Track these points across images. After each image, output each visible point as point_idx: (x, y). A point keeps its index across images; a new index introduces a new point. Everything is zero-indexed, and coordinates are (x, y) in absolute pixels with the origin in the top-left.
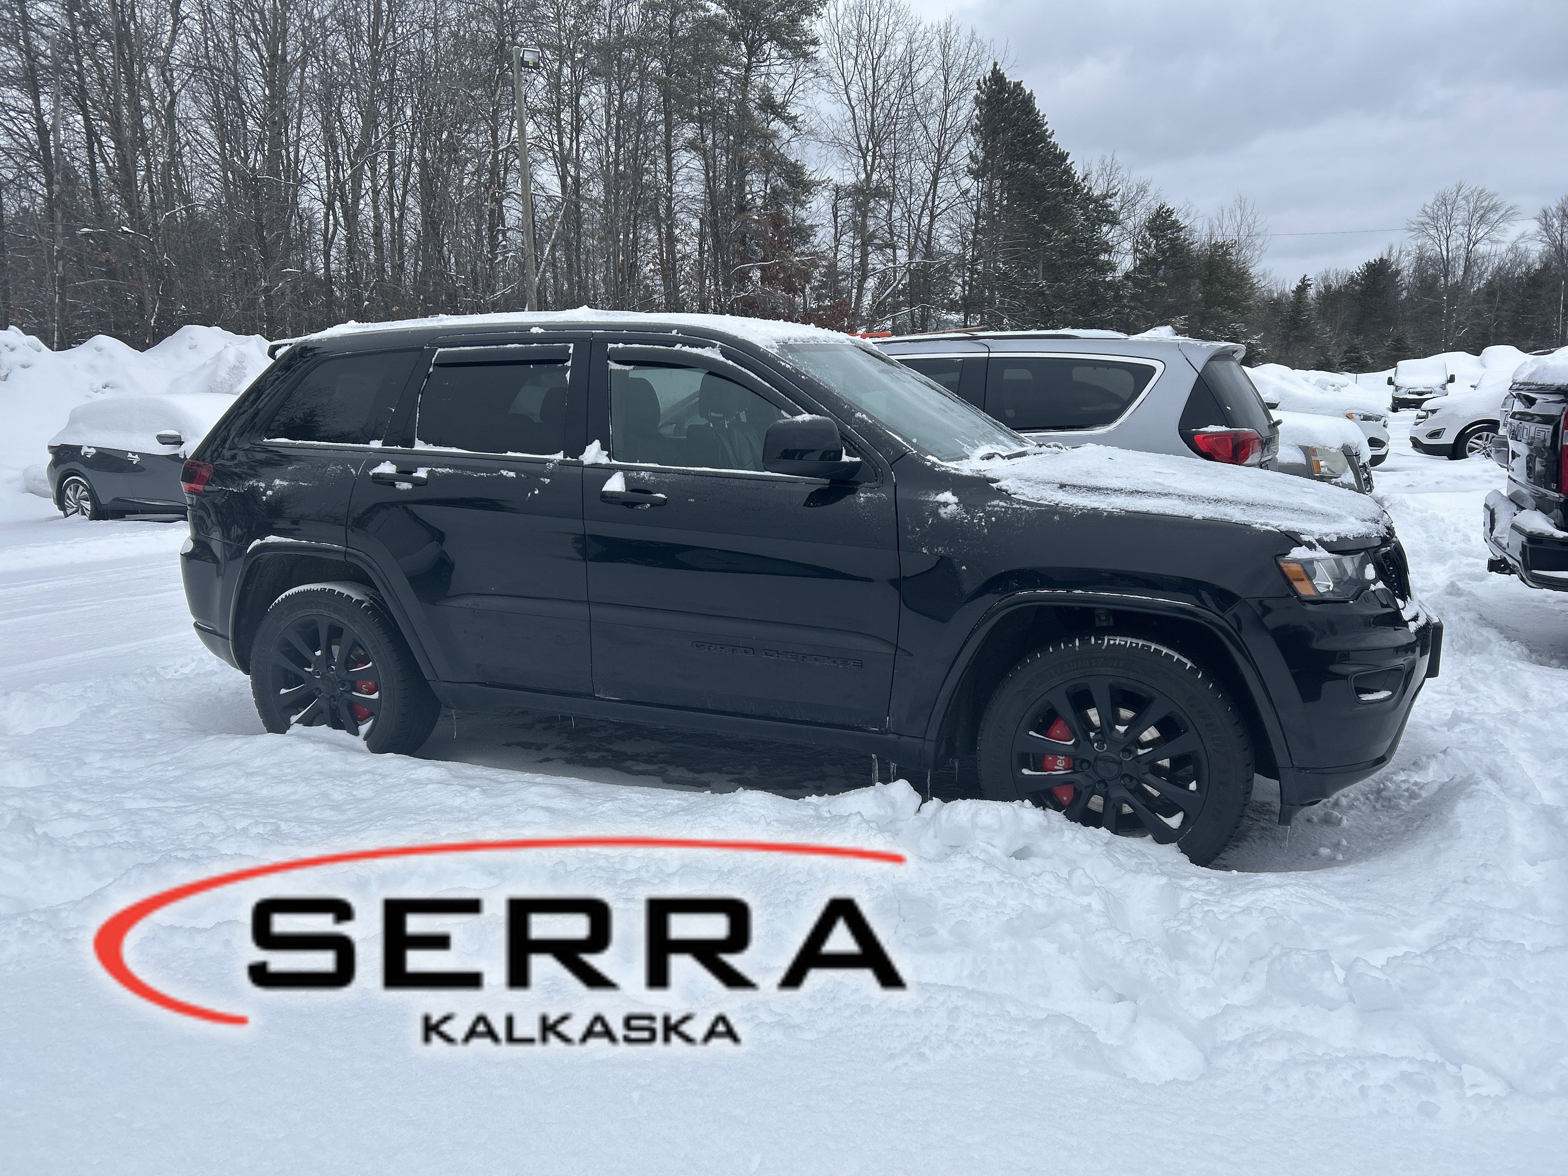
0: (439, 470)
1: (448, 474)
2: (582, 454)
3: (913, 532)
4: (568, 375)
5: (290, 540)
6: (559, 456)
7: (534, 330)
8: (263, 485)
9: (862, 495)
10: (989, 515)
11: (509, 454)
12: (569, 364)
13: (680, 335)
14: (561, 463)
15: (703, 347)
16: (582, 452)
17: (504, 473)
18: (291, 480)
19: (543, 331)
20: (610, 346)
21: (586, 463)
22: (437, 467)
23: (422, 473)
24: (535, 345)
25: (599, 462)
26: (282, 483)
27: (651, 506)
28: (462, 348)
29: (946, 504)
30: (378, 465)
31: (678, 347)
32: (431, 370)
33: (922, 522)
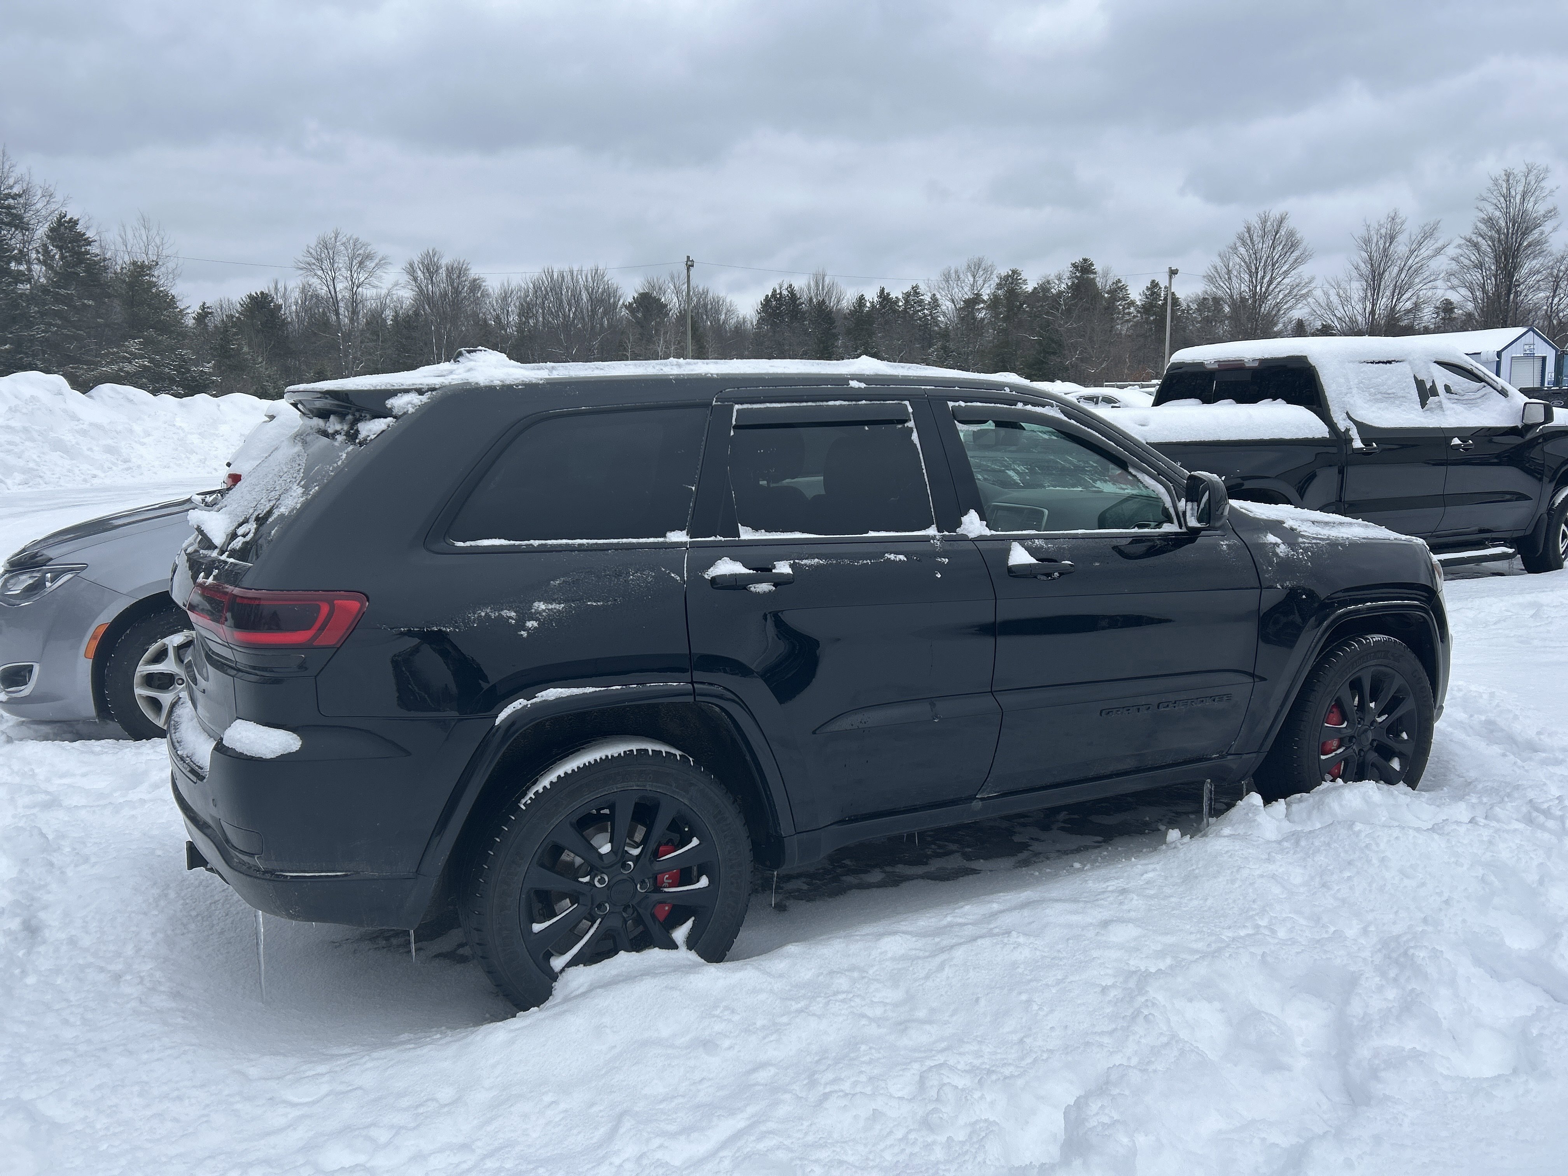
0: (804, 562)
1: (819, 566)
2: (960, 526)
3: (1268, 571)
4: (915, 437)
5: (589, 690)
6: (932, 531)
7: (854, 384)
8: (513, 614)
9: (1222, 543)
10: (1306, 550)
11: (872, 534)
12: (911, 424)
13: (1014, 393)
14: (944, 539)
15: (1044, 406)
16: (959, 524)
17: (892, 557)
18: (565, 601)
19: (863, 385)
20: (951, 404)
21: (972, 535)
22: (802, 559)
23: (783, 568)
24: (864, 402)
25: (983, 533)
26: (550, 607)
27: (1061, 574)
28: (768, 405)
29: (1277, 545)
30: (711, 564)
31: (1020, 405)
32: (732, 433)
33: (1270, 563)
